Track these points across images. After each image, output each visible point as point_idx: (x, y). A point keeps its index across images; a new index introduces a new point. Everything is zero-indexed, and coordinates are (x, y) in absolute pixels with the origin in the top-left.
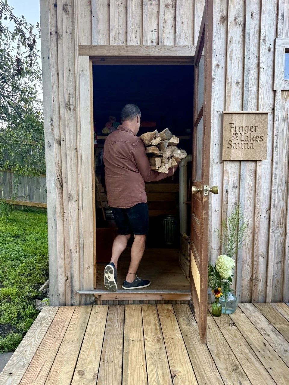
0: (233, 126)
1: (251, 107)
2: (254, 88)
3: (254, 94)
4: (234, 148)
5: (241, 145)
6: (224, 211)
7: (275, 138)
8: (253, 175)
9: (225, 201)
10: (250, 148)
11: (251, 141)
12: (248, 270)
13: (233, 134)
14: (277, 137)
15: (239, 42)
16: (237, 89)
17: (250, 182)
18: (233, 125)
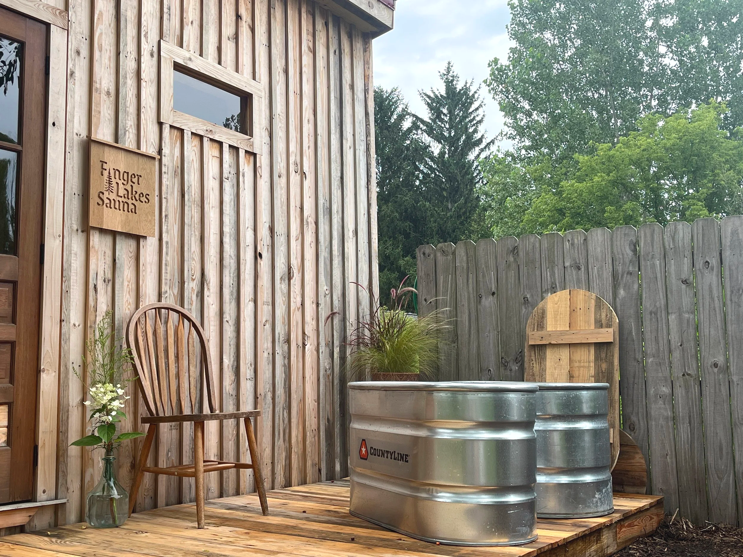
0: (105, 166)
1: (129, 140)
2: (132, 109)
3: (132, 119)
4: (107, 206)
5: (117, 203)
6: (91, 327)
7: (164, 201)
8: (133, 262)
9: (92, 306)
10: (132, 212)
11: (132, 200)
12: (127, 445)
13: (105, 181)
14: (167, 202)
15: (110, 26)
16: (108, 102)
17: (129, 275)
18: (104, 164)
